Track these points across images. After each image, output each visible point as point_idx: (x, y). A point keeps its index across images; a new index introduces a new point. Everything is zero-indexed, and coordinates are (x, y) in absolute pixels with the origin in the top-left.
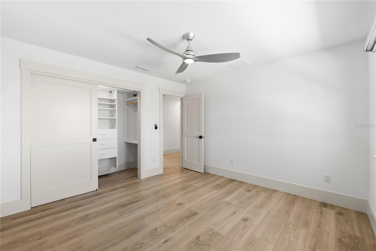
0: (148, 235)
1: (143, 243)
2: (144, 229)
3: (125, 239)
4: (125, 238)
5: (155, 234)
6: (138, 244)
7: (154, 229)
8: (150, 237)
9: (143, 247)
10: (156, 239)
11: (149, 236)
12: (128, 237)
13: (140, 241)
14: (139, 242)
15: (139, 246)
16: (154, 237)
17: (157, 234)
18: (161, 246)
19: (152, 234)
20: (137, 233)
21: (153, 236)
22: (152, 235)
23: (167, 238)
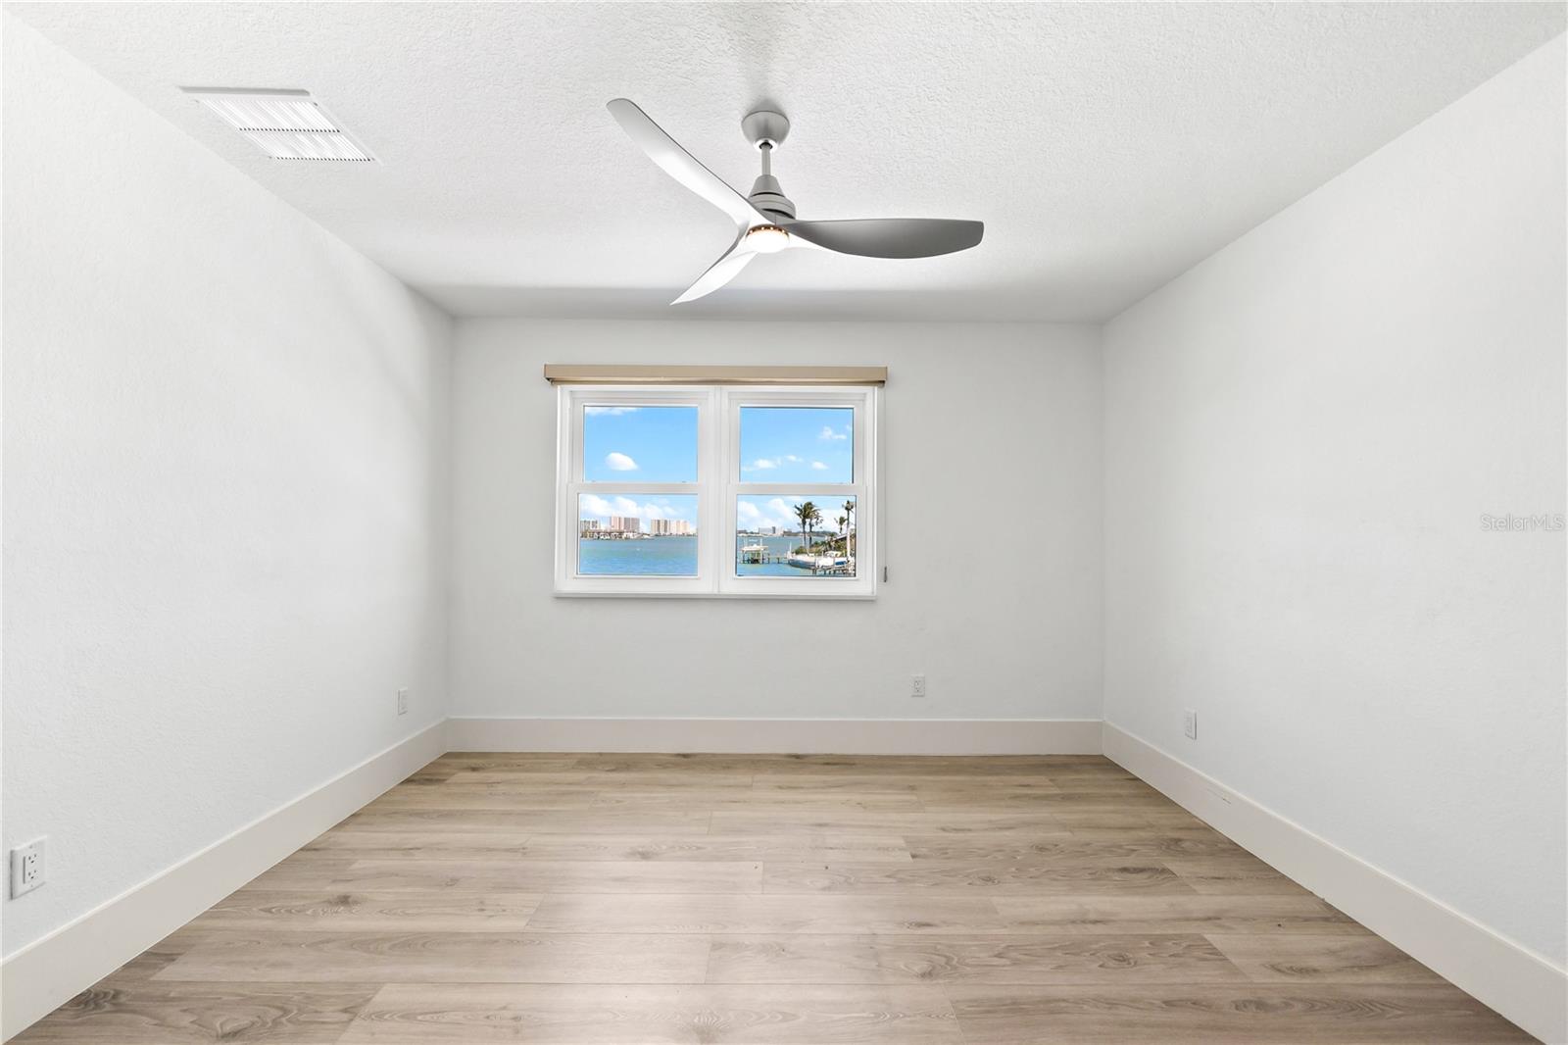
0: (968, 969)
1: (999, 956)
2: (976, 1001)
3: (1064, 1000)
4: (1063, 1004)
5: (943, 960)
6: (1015, 963)
7: (934, 982)
8: (967, 961)
9: (1003, 945)
10: (951, 946)
11: (967, 965)
12: (1049, 1001)
13: (1004, 966)
14: (1009, 966)
15: (1013, 954)
16: (951, 955)
17: (937, 957)
18: (944, 922)
19: (955, 968)
20: (1009, 1001)
21: (953, 959)
22: (954, 963)
23: (909, 931)
